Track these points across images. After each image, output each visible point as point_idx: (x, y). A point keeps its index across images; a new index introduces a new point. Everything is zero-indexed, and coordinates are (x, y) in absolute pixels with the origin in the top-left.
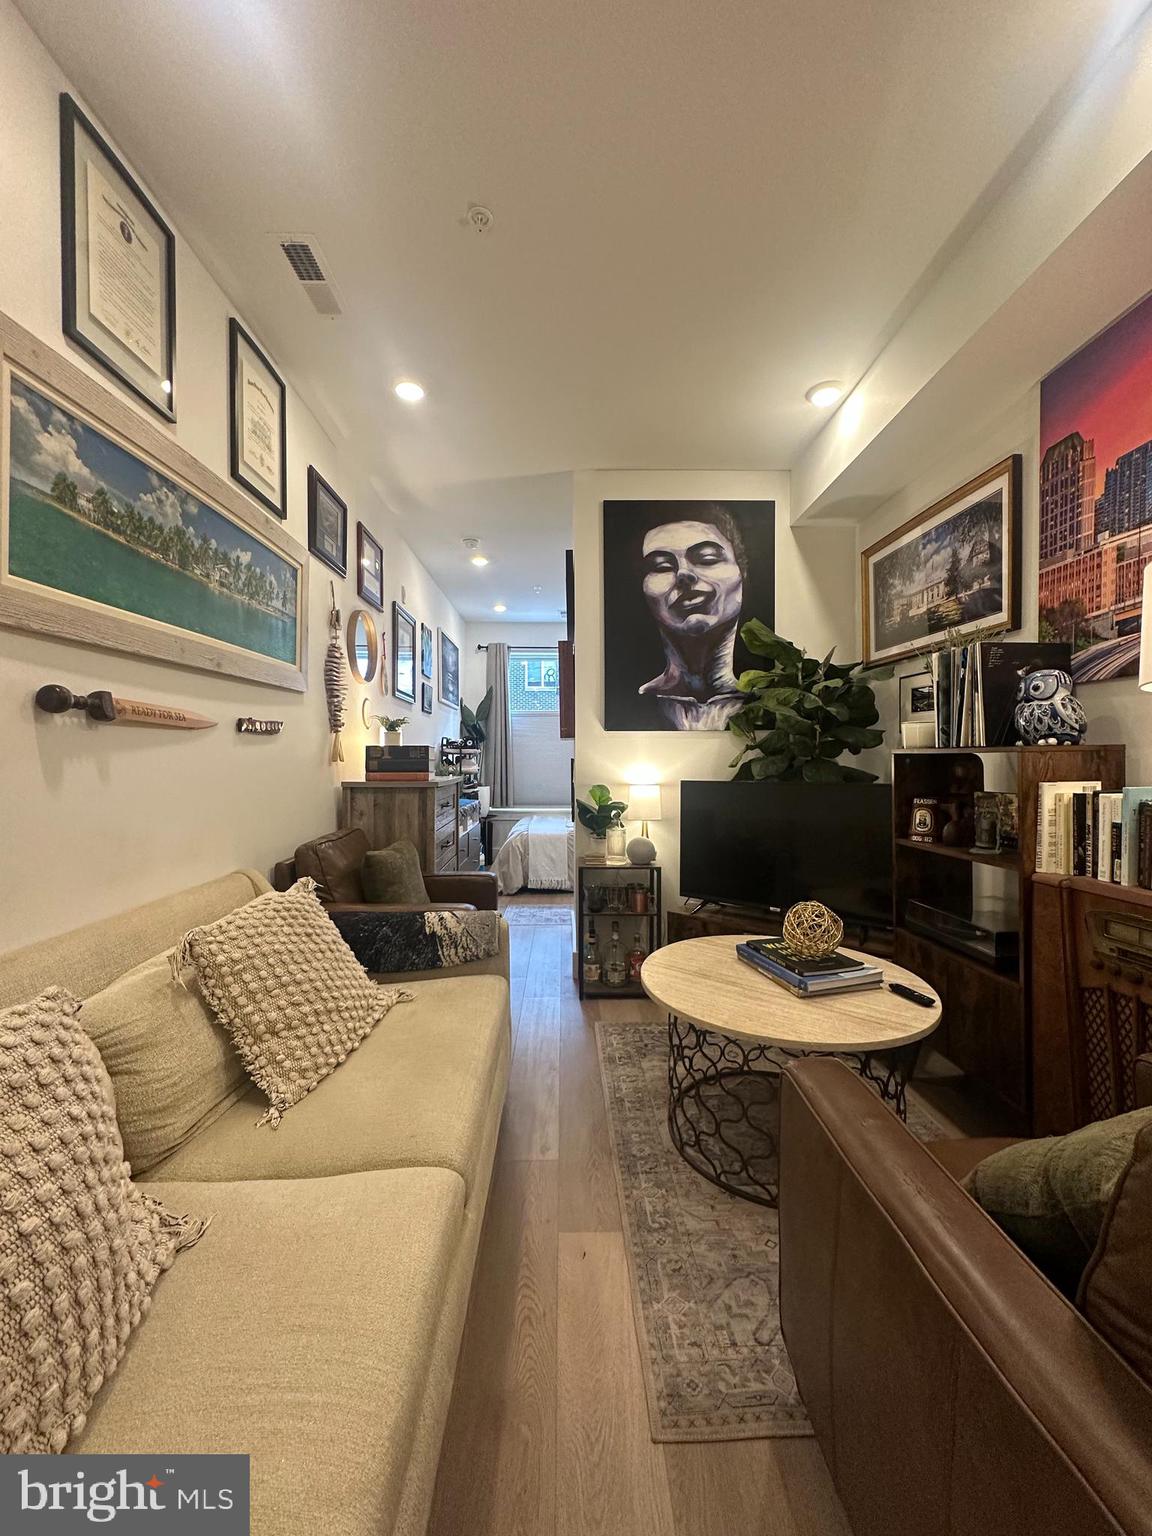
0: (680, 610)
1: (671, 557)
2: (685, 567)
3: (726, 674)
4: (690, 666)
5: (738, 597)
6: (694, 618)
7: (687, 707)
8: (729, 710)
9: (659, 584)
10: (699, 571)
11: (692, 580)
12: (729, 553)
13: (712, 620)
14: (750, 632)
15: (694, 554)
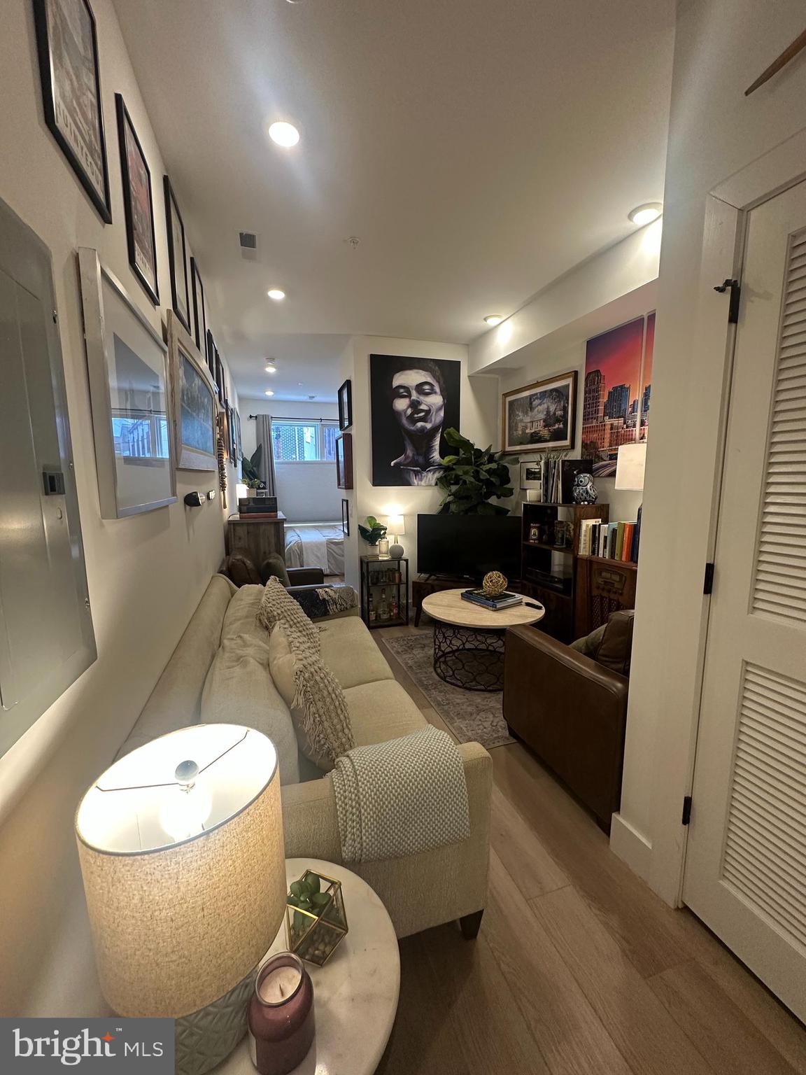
0: (413, 420)
1: (407, 389)
2: (414, 396)
3: (436, 455)
4: (417, 449)
5: (442, 413)
6: (420, 424)
7: (416, 473)
8: (437, 475)
9: (401, 404)
10: (422, 398)
11: (419, 403)
12: (437, 389)
13: (429, 426)
14: (449, 434)
15: (419, 388)
